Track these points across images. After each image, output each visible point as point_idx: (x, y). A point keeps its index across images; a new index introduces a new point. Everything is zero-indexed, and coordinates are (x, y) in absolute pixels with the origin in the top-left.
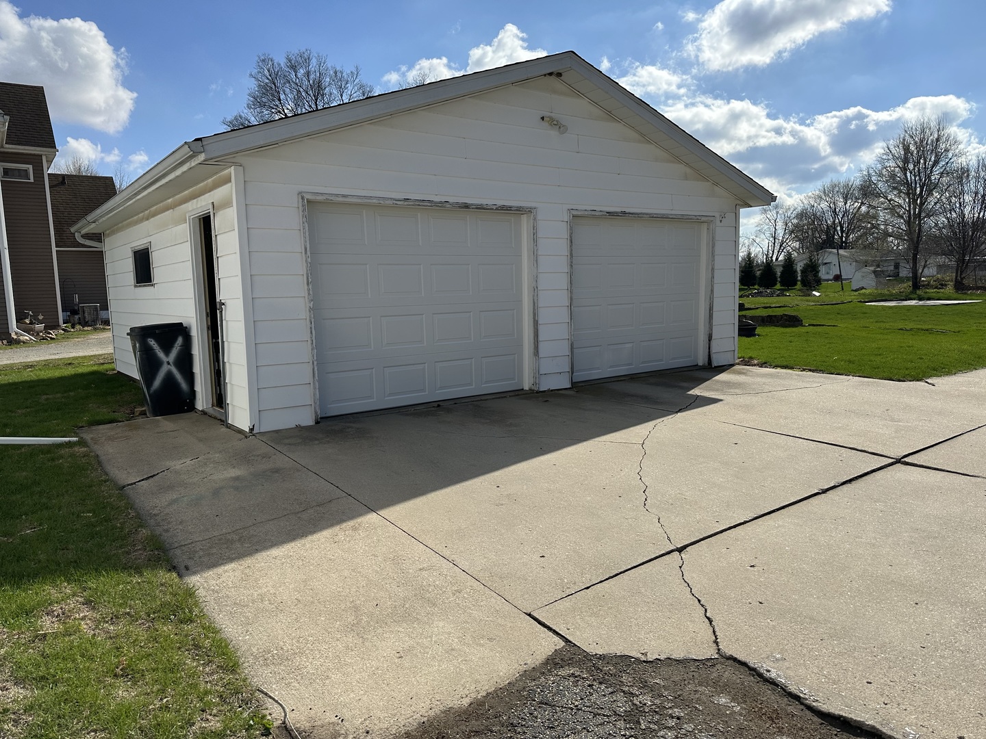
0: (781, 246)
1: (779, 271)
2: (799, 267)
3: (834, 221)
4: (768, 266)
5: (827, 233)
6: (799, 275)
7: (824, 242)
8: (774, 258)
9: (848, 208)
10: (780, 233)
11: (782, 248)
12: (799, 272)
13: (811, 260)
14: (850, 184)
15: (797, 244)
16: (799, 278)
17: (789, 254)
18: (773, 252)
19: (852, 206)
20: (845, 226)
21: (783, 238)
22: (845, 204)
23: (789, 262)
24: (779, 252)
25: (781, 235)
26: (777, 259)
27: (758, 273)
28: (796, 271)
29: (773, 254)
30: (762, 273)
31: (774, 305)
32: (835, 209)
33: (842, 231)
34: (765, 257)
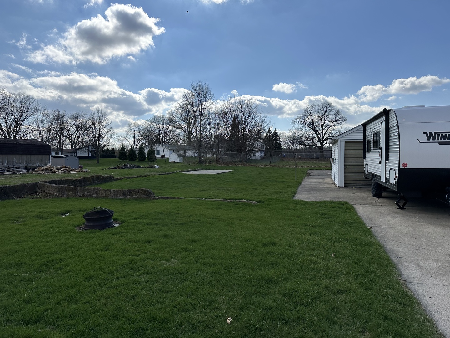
0: (138, 142)
1: (137, 152)
2: (146, 151)
3: (159, 132)
4: (132, 151)
5: (157, 137)
6: (146, 155)
7: (156, 141)
8: (135, 147)
9: (164, 127)
10: (137, 136)
11: (138, 143)
12: (146, 154)
13: (151, 148)
14: (165, 117)
15: (144, 141)
16: (147, 157)
17: (142, 145)
18: (134, 144)
19: (166, 127)
20: (164, 134)
21: (138, 138)
22: (163, 125)
23: (141, 149)
24: (137, 144)
25: (137, 137)
26: (136, 147)
27: (127, 153)
28: (145, 153)
29: (134, 145)
30: (129, 154)
31: (133, 176)
32: (159, 127)
33: (163, 137)
34: (131, 146)
